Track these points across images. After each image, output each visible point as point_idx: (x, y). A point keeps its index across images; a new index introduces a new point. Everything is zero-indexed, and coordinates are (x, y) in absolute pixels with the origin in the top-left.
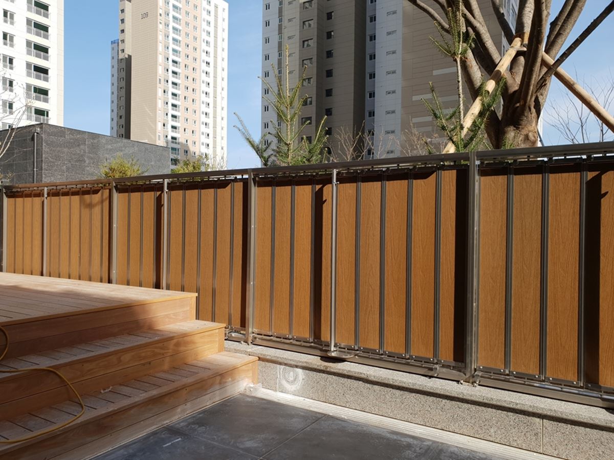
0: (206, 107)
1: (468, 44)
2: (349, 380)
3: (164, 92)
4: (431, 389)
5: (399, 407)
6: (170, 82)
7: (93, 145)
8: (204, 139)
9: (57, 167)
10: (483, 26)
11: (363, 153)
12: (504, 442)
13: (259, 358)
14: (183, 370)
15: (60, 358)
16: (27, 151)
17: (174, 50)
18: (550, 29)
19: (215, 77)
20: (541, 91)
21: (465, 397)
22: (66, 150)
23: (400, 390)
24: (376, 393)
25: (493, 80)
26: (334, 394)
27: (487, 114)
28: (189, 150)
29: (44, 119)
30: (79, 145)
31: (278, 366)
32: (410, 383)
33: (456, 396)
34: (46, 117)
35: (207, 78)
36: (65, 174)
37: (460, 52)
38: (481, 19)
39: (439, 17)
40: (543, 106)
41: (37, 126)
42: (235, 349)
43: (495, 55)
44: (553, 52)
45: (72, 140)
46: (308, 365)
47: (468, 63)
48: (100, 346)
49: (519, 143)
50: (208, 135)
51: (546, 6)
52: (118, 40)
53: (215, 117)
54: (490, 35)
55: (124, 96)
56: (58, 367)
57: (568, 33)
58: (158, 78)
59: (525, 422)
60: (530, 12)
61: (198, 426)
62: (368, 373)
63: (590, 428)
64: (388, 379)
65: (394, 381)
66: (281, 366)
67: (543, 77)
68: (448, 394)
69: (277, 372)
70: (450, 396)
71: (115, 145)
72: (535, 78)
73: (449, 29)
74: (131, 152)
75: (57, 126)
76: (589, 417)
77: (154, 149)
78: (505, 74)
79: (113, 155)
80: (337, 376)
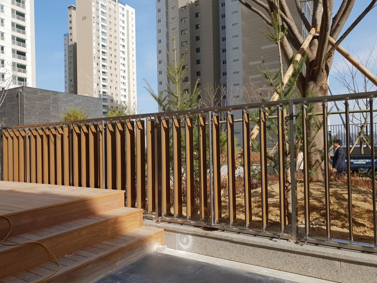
0: (123, 73)
1: (284, 33)
2: (221, 241)
3: (97, 64)
4: (271, 245)
5: (252, 257)
6: (101, 58)
7: (55, 99)
8: (122, 92)
9: (33, 113)
10: (292, 21)
11: (221, 99)
12: (318, 276)
13: (165, 229)
14: (118, 239)
15: (44, 235)
16: (14, 104)
17: (103, 39)
18: (332, 22)
19: (128, 54)
20: (329, 59)
21: (292, 250)
22: (38, 102)
23: (252, 246)
24: (237, 249)
25: (300, 54)
26: (212, 250)
27: (298, 75)
28: (113, 99)
29: (24, 84)
30: (46, 99)
31: (177, 234)
32: (258, 242)
33: (287, 249)
34: (25, 82)
35: (124, 55)
36: (38, 117)
37: (280, 38)
38: (291, 17)
39: (265, 16)
40: (330, 68)
41: (20, 88)
42: (150, 225)
43: (300, 39)
44: (335, 36)
45: (42, 96)
46: (195, 233)
47: (284, 44)
48: (67, 226)
49: (317, 91)
50: (125, 90)
51: (330, 9)
52: (68, 33)
53: (129, 79)
54: (297, 26)
55: (73, 67)
56: (42, 241)
57: (344, 24)
58: (94, 56)
59: (330, 264)
60: (320, 12)
61: (129, 274)
62: (232, 237)
63: (369, 266)
64: (245, 240)
65: (248, 241)
66: (179, 234)
67: (329, 51)
68: (282, 248)
69: (176, 238)
70: (283, 249)
71: (68, 98)
72: (325, 52)
73: (272, 23)
74: (79, 102)
75: (32, 88)
76: (369, 259)
77: (92, 100)
78: (307, 50)
79: (67, 104)
80: (213, 239)
